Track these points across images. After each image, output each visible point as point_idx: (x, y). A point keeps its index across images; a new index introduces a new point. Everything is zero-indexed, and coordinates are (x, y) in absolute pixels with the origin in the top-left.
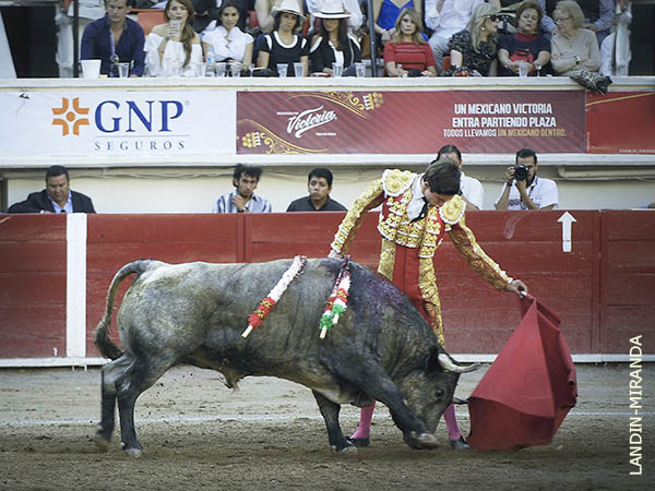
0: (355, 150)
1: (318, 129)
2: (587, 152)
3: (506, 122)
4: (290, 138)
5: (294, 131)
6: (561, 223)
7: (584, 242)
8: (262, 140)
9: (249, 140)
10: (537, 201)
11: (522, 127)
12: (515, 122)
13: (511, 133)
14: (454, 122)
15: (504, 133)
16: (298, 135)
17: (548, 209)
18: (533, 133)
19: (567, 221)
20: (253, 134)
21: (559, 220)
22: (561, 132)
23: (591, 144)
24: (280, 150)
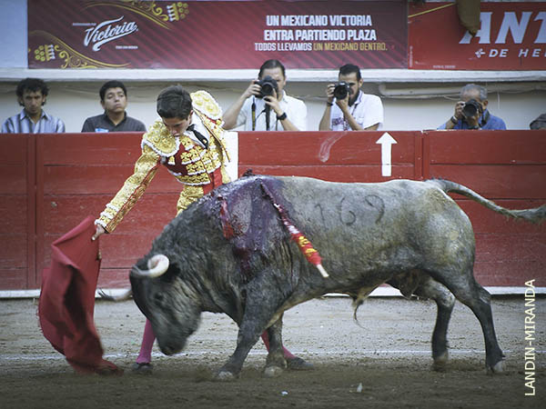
0: (158, 65)
1: (117, 42)
2: (410, 68)
3: (322, 35)
4: (88, 51)
5: (92, 44)
6: (380, 145)
7: (404, 165)
8: (56, 54)
9: (42, 54)
10: (360, 121)
11: (339, 41)
12: (332, 35)
13: (327, 47)
14: (266, 35)
15: (320, 47)
16: (95, 48)
17: (372, 130)
18: (351, 47)
19: (386, 143)
20: (47, 47)
21: (378, 142)
22: (381, 47)
23: (414, 60)
24: (76, 64)
